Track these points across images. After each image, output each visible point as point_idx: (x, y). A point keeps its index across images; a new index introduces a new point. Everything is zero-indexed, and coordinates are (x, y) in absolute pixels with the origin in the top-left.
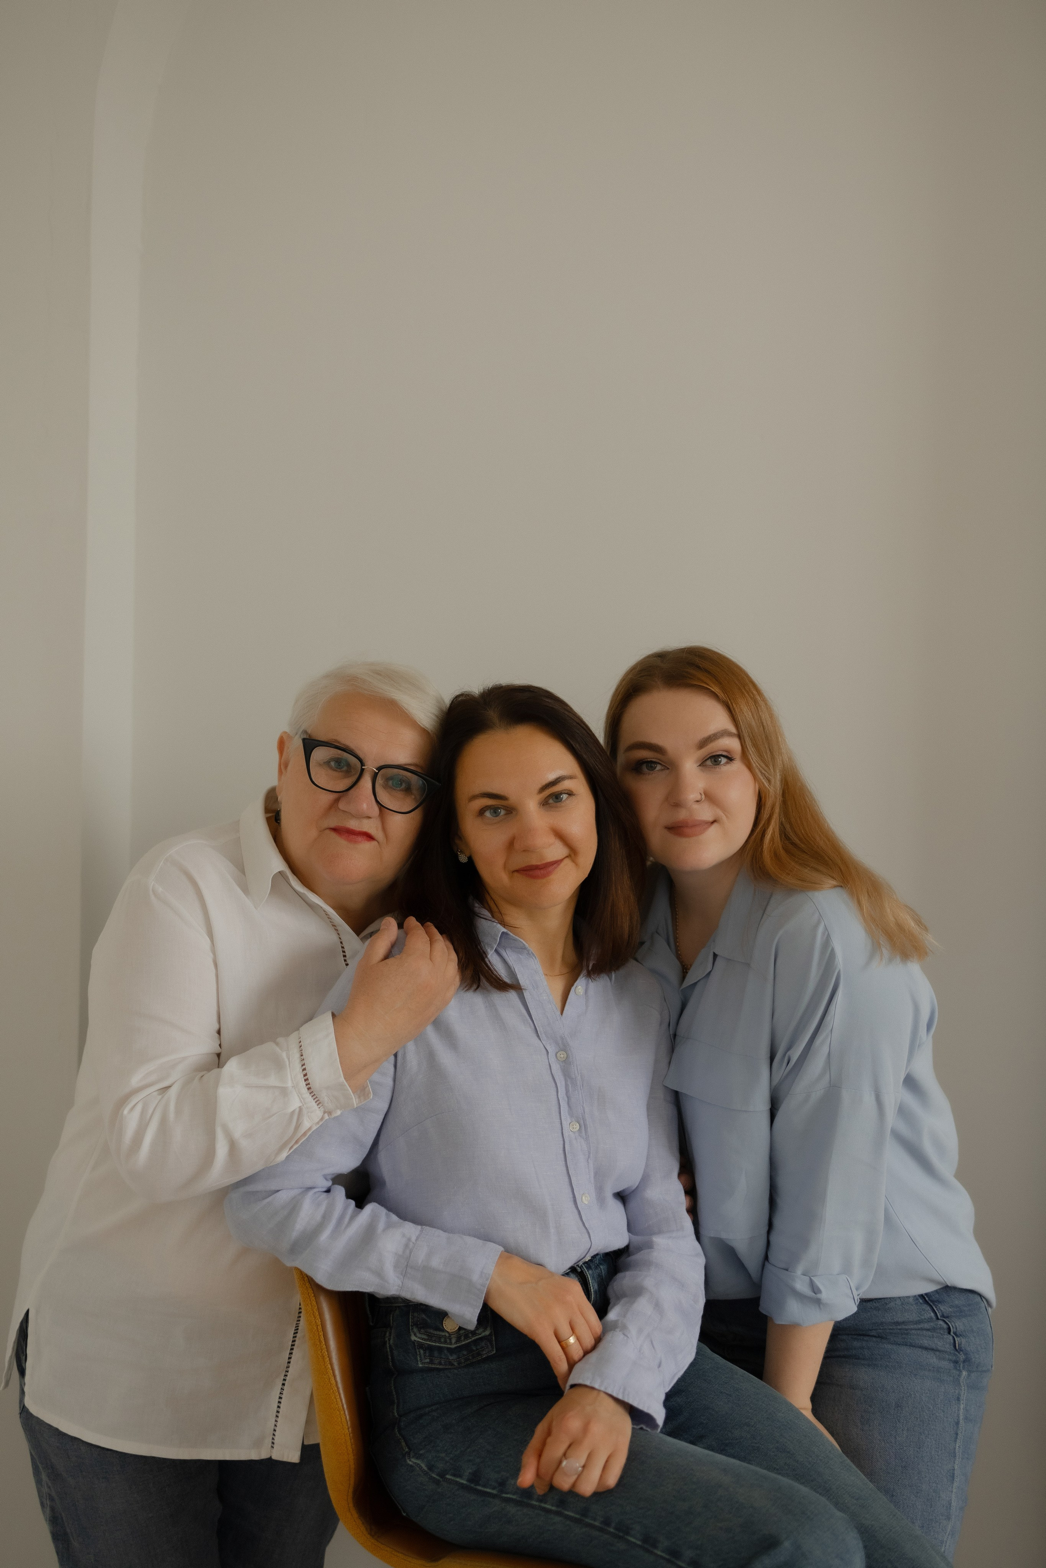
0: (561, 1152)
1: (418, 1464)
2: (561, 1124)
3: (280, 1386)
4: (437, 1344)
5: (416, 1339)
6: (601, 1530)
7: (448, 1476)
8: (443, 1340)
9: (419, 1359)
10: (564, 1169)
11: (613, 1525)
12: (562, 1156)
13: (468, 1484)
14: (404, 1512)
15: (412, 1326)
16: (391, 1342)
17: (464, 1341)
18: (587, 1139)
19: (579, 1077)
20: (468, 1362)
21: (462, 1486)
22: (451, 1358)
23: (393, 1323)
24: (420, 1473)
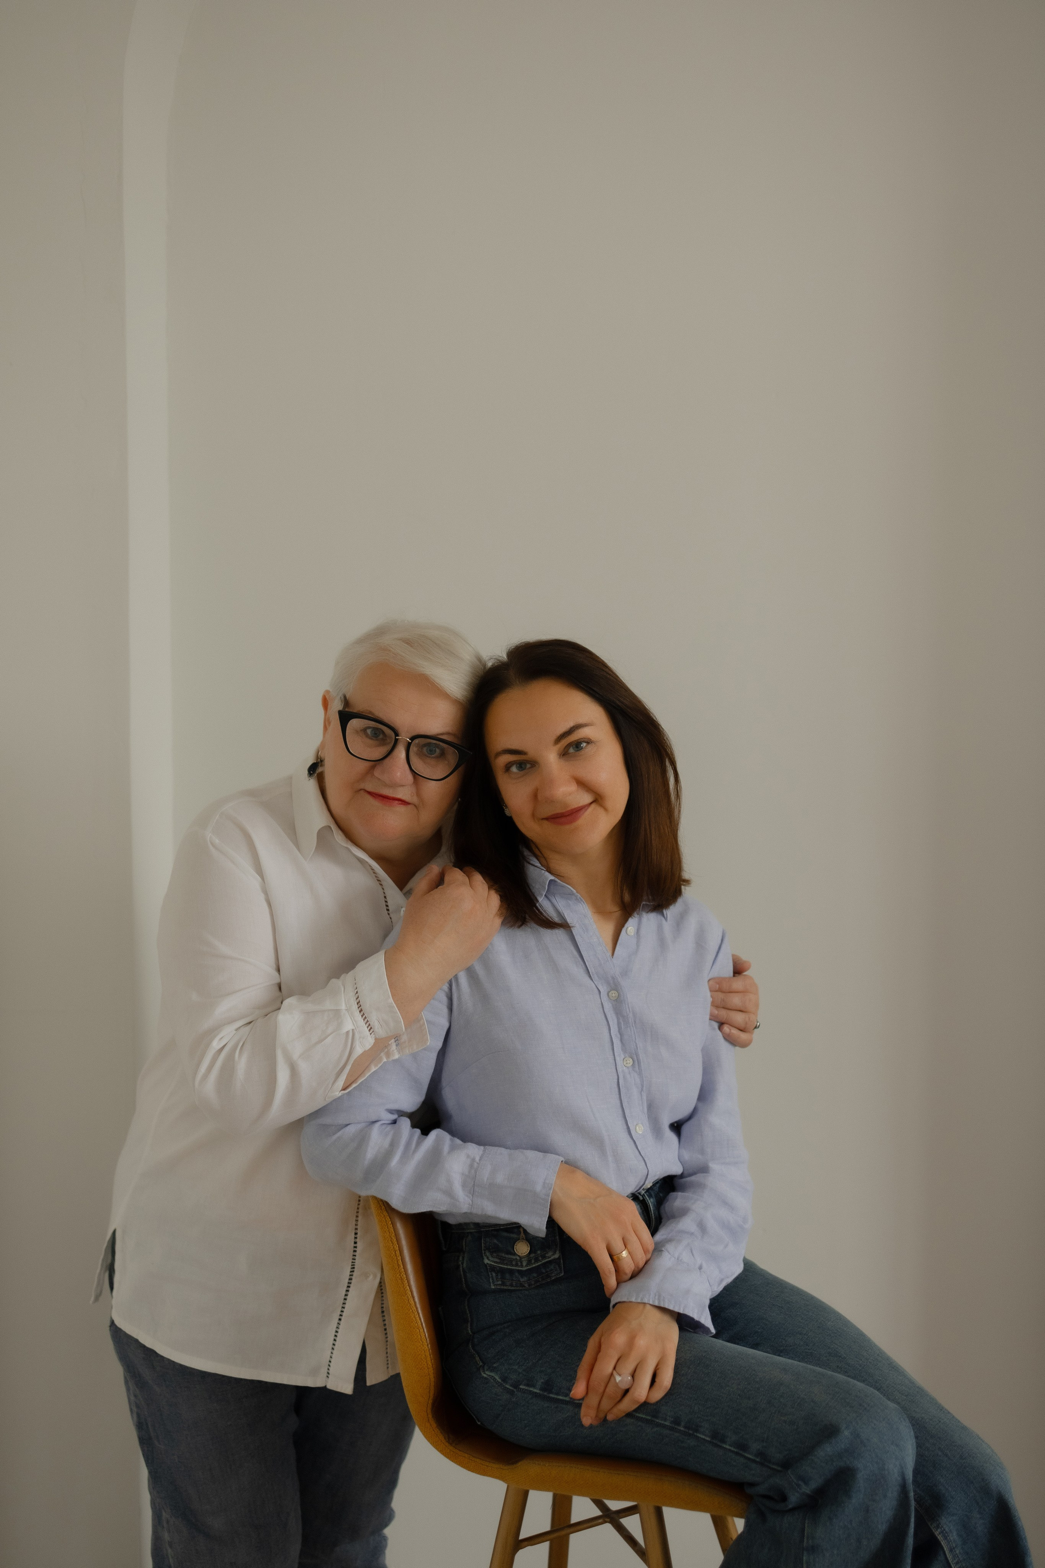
0: (616, 1086)
1: (492, 1376)
2: (615, 1060)
3: (337, 1321)
4: (509, 1267)
5: (489, 1262)
6: (671, 1429)
7: (521, 1387)
8: (514, 1263)
9: (491, 1281)
10: (618, 1102)
11: (683, 1424)
12: (617, 1090)
13: (541, 1392)
14: (478, 1421)
15: (484, 1249)
16: (465, 1265)
17: (534, 1263)
18: (640, 1074)
19: (631, 1015)
20: (538, 1284)
21: (536, 1395)
22: (522, 1280)
23: (465, 1248)
24: (495, 1384)
